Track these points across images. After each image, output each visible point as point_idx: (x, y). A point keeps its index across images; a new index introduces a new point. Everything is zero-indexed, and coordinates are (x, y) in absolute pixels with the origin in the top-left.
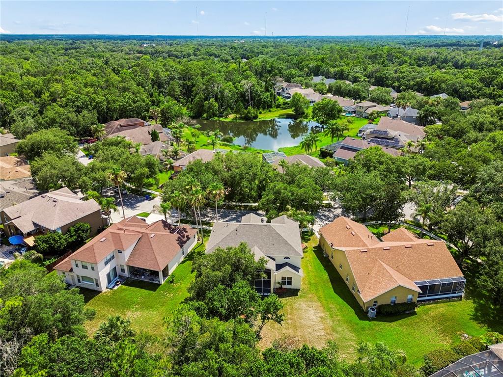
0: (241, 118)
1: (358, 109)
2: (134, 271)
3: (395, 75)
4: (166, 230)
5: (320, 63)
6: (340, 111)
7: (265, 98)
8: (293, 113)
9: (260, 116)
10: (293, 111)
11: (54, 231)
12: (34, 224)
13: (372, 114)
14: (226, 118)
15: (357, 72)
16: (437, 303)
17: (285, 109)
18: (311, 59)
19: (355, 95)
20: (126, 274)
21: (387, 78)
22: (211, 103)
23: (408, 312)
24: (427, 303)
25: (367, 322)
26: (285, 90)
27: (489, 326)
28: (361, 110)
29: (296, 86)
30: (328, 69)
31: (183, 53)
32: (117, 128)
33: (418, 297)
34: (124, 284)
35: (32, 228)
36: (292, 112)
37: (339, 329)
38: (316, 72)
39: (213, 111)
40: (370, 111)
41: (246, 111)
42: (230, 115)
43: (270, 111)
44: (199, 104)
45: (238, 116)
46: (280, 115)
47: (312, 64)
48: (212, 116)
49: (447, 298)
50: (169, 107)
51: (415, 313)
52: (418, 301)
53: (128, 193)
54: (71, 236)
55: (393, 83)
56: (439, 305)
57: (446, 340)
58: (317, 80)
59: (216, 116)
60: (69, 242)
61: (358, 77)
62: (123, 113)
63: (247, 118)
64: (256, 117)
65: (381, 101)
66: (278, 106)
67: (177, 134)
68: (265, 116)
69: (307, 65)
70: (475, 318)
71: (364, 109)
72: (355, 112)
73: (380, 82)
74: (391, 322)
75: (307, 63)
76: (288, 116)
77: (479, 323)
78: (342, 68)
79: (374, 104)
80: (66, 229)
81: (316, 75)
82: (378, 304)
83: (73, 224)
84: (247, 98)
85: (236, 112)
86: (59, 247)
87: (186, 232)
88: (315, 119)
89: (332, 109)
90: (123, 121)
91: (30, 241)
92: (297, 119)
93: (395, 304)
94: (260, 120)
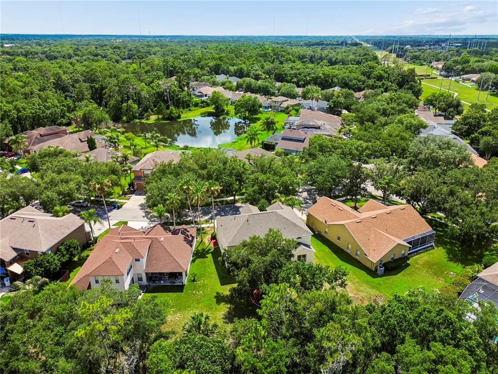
0: (164, 119)
1: (273, 104)
2: (151, 277)
3: (293, 72)
4: (167, 233)
5: (219, 62)
6: (260, 106)
7: (183, 98)
8: (214, 111)
9: (183, 116)
10: (213, 109)
13: (287, 108)
14: (147, 119)
15: (257, 70)
16: (419, 254)
17: (204, 107)
18: (209, 58)
19: (266, 92)
20: (145, 282)
21: (286, 75)
22: (130, 106)
23: (403, 265)
24: (413, 255)
25: (379, 279)
26: (195, 89)
27: (462, 263)
28: (276, 105)
29: (205, 85)
30: (228, 68)
31: (63, 54)
32: (36, 138)
33: (409, 251)
35: (15, 254)
36: (212, 111)
37: (362, 289)
38: (217, 70)
39: (133, 113)
40: (285, 105)
41: (168, 111)
42: (151, 117)
43: (190, 110)
44: (115, 107)
45: (160, 117)
46: (202, 114)
47: (212, 64)
48: (132, 118)
49: (424, 248)
50: (90, 112)
51: (408, 265)
52: (409, 254)
53: (89, 205)
54: (63, 256)
55: (292, 79)
56: (421, 255)
57: (440, 279)
58: (221, 78)
59: (136, 118)
60: (63, 262)
61: (259, 75)
62: (37, 122)
63: (171, 119)
64: (179, 117)
65: (290, 96)
66: (196, 105)
68: (186, 115)
69: (207, 64)
70: (451, 260)
71: (279, 103)
72: (271, 107)
73: (280, 78)
74: (396, 275)
75: (206, 62)
76: (210, 114)
77: (455, 263)
78: (241, 66)
79: (286, 98)
81: (218, 74)
82: (383, 262)
84: (166, 98)
85: (158, 113)
86: (54, 269)
87: (188, 232)
88: (238, 115)
90: (42, 130)
91: (17, 269)
92: (220, 116)
93: (394, 260)
94: (184, 119)
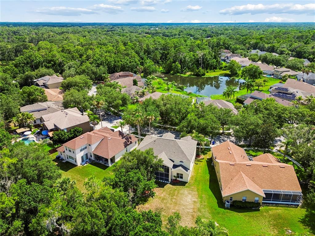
0: (194, 75)
1: (276, 73)
3: (312, 50)
4: (120, 136)
5: (258, 41)
6: (261, 73)
7: (212, 63)
8: (230, 73)
9: (207, 74)
10: (229, 72)
11: (63, 130)
12: (55, 125)
13: (284, 77)
14: (185, 74)
15: (283, 48)
16: (278, 206)
17: (225, 70)
18: (253, 38)
19: (277, 63)
20: (93, 158)
21: (305, 52)
22: (176, 65)
23: (254, 209)
24: (271, 205)
25: (223, 210)
26: (229, 58)
27: (311, 229)
28: (277, 73)
29: (237, 56)
30: (264, 45)
31: (172, 34)
32: (117, 77)
33: (263, 200)
34: (90, 164)
35: (54, 127)
36: (229, 73)
37: (203, 210)
38: (255, 47)
39: (177, 69)
40: (283, 74)
41: (197, 71)
42: (187, 73)
43: (214, 71)
44: (169, 65)
45: (192, 73)
46: (220, 74)
47: (253, 41)
48: (176, 72)
49: (287, 204)
50: (149, 66)
51: (259, 210)
53: (112, 114)
54: (71, 134)
55: (309, 56)
56: (279, 208)
57: (274, 231)
58: (253, 52)
59: (179, 73)
60: (69, 137)
61: (284, 51)
62: (123, 69)
63: (198, 75)
64: (204, 74)
65: (294, 68)
66: (221, 68)
67: (148, 82)
68: (211, 74)
69: (249, 42)
70: (303, 222)
71: (280, 73)
72: (273, 75)
73: (299, 55)
74: (239, 212)
75: (250, 40)
76: (226, 75)
77: (305, 226)
78: (274, 44)
79: (288, 70)
80: (69, 129)
81: (255, 49)
82: (234, 199)
83: (73, 127)
84: (200, 62)
85: (192, 71)
86: (64, 139)
87: (131, 139)
88: (243, 78)
89: (255, 72)
90: (121, 73)
91: (51, 134)
92: (231, 77)
93: (246, 202)
94: (206, 76)
